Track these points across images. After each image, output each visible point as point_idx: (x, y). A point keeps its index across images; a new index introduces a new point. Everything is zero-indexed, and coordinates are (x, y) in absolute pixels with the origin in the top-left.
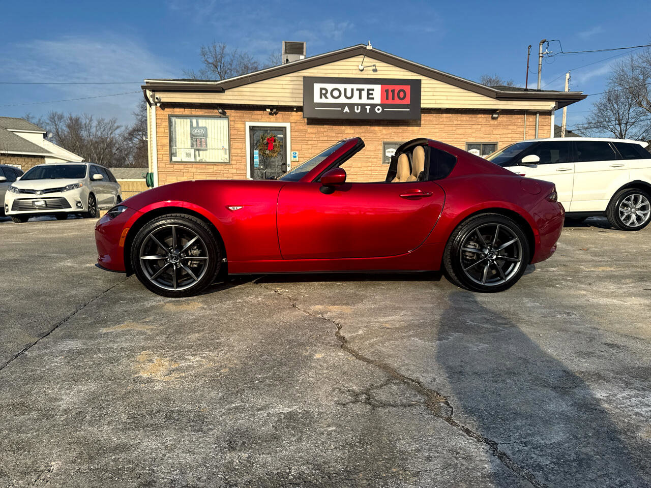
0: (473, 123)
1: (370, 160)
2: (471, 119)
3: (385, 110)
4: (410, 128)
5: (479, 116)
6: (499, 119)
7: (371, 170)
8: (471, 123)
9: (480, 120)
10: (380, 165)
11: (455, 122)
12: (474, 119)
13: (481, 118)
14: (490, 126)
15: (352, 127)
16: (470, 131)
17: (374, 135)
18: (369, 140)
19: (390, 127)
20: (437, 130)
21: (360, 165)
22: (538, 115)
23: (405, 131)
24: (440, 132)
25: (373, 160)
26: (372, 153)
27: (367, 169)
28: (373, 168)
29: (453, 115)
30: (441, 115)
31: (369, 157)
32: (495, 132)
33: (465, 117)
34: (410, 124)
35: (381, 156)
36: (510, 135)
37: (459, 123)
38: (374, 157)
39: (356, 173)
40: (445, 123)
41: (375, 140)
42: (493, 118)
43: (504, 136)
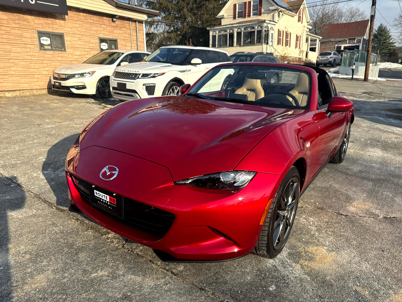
0: (101, 23)
1: (28, 46)
2: (99, 20)
3: (38, 2)
4: (58, 21)
5: (105, 18)
6: (116, 22)
7: (30, 56)
8: (100, 23)
9: (105, 21)
10: (38, 51)
11: (90, 21)
12: (101, 20)
13: (106, 20)
14: (112, 26)
15: (4, 13)
16: (100, 29)
17: (28, 24)
18: (24, 27)
19: (41, 18)
20: (77, 26)
21: (19, 50)
22: (137, 22)
23: (54, 23)
24: (80, 27)
25: (31, 46)
26: (29, 40)
27: (26, 54)
28: (32, 54)
29: (87, 15)
30: (79, 13)
31: (27, 43)
32: (115, 31)
33: (96, 18)
34: (56, 18)
35: (37, 43)
36: (123, 35)
37: (92, 21)
38: (31, 43)
39: (16, 58)
40: (83, 21)
41: (29, 28)
42: (113, 21)
43: (120, 35)
